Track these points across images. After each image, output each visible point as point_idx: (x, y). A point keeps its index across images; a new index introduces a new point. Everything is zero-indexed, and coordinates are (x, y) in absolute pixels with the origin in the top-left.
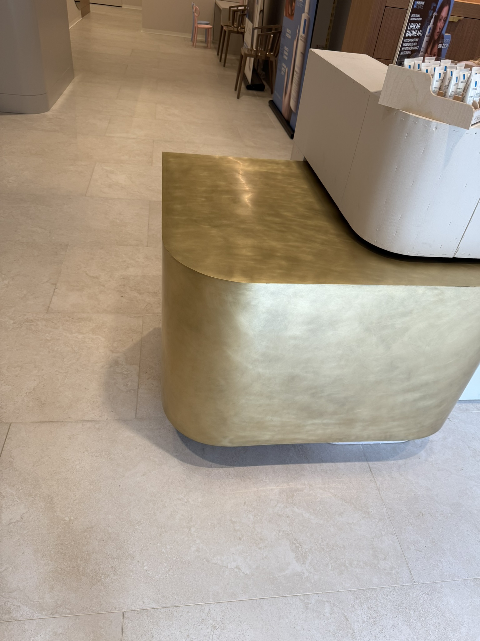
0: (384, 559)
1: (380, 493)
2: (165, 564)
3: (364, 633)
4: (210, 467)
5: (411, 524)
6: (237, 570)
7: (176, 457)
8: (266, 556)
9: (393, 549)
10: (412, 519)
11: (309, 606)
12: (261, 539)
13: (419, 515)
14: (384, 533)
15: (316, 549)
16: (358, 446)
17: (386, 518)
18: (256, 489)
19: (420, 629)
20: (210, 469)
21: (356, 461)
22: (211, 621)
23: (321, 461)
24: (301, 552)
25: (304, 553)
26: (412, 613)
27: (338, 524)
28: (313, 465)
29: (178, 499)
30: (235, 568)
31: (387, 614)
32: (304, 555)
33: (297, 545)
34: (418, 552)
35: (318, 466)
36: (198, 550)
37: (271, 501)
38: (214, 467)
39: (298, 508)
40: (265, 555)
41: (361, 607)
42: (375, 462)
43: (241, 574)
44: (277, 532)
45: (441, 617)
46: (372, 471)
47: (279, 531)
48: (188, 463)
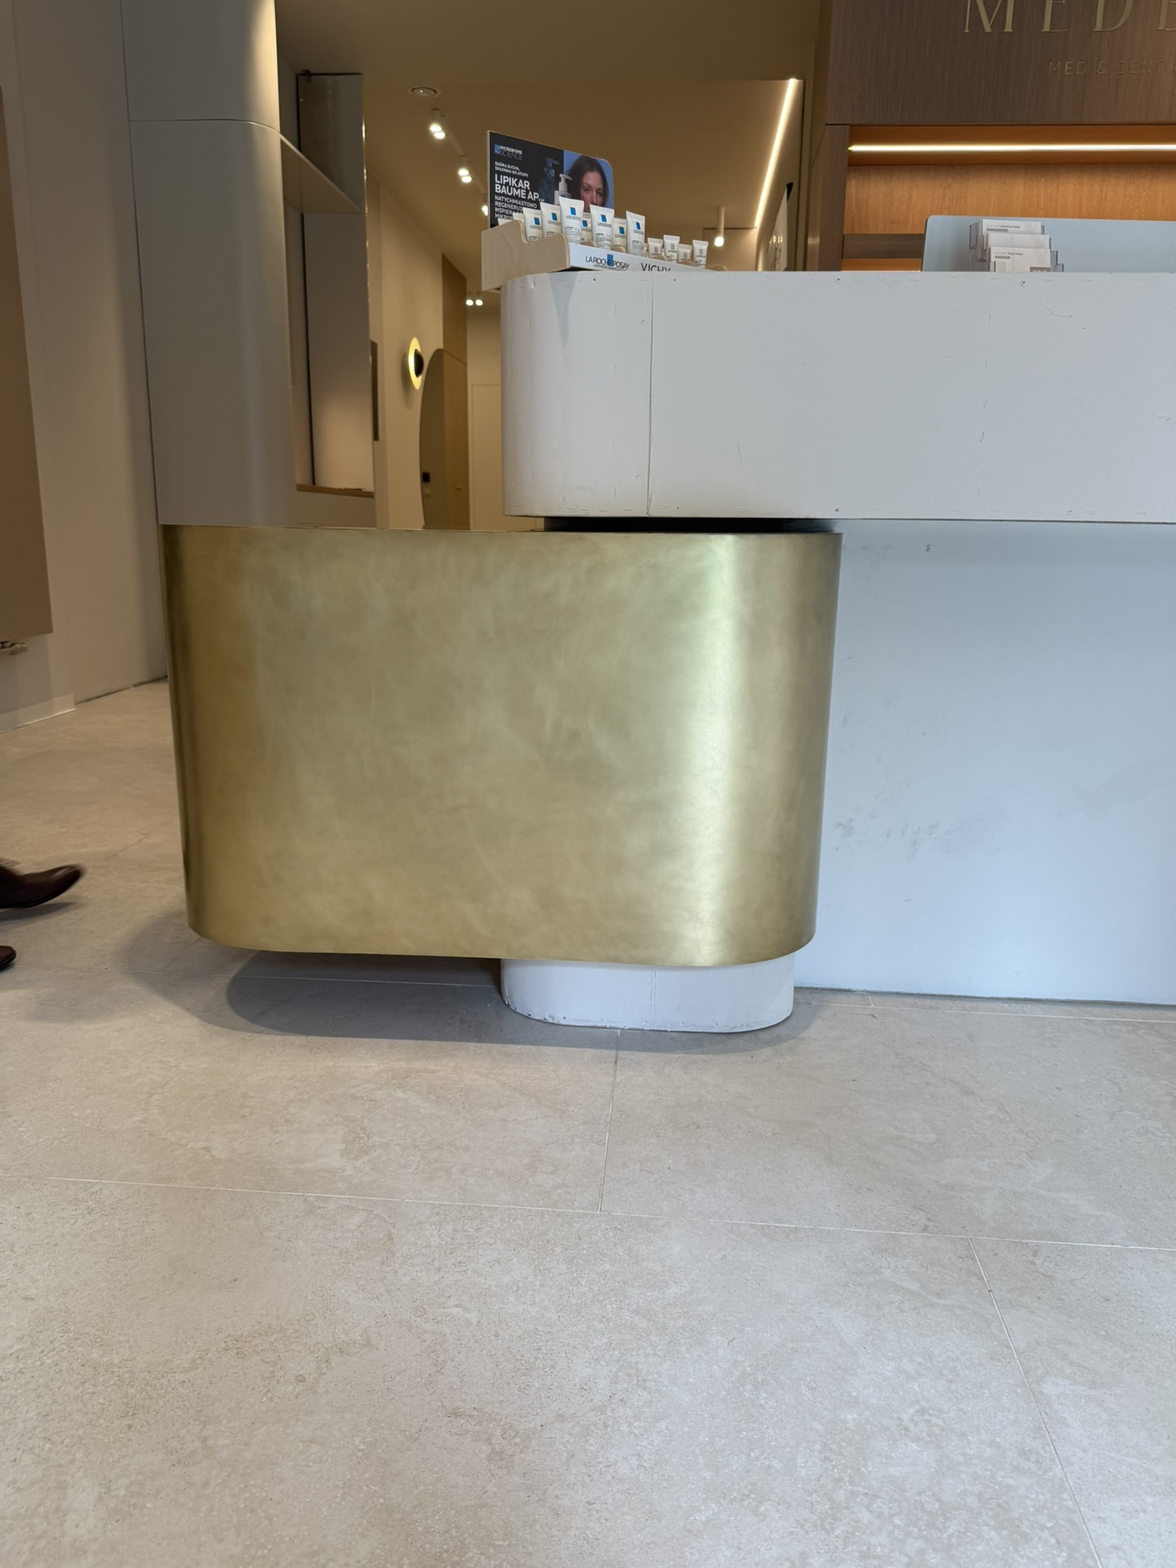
0: (550, 1173)
1: (613, 1091)
2: (64, 1129)
3: (416, 1261)
4: (261, 1032)
5: (658, 1137)
6: (201, 1152)
7: (201, 1018)
8: (280, 1141)
9: (584, 1162)
10: (666, 1130)
11: (318, 1211)
12: (287, 1121)
13: (689, 1127)
14: (577, 1140)
15: (399, 1145)
16: (615, 1030)
17: (602, 1122)
18: (331, 1064)
19: (561, 1274)
20: (255, 1035)
21: (590, 1047)
22: (90, 1203)
23: (512, 1042)
24: (363, 1145)
25: (368, 1147)
26: (558, 1250)
27: (478, 1119)
28: (485, 1046)
29: (160, 1062)
30: (201, 1149)
31: (495, 1243)
32: (365, 1148)
33: (362, 1135)
34: (645, 1172)
35: (496, 1048)
36: (143, 1121)
37: (352, 1079)
38: (269, 1034)
39: (404, 1092)
40: (278, 1140)
41: (438, 1227)
42: (636, 1053)
43: (207, 1157)
44: (332, 1116)
45: (628, 1264)
46: (618, 1062)
47: (337, 1116)
48: (217, 1025)
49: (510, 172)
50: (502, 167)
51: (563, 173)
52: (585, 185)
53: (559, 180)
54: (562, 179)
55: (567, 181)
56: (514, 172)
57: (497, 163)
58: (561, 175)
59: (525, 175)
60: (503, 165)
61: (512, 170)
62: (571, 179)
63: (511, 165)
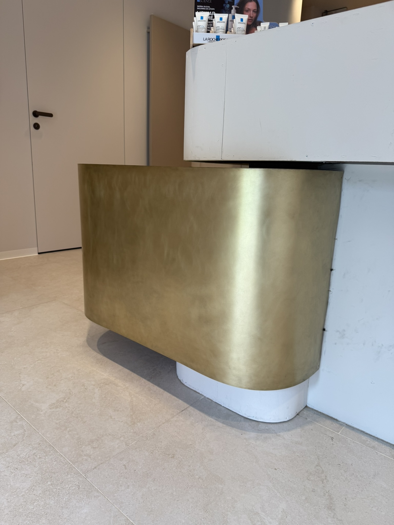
1: (164, 423)
6: (21, 385)
9: (110, 450)
10: (159, 451)
11: (14, 423)
12: (55, 385)
13: (169, 455)
14: (122, 439)
15: (69, 410)
16: (201, 396)
18: (95, 369)
19: (35, 495)
20: (91, 350)
21: (182, 400)
23: (158, 385)
26: (49, 483)
27: (104, 412)
28: (148, 383)
29: (57, 350)
31: (36, 467)
32: (59, 406)
33: (65, 400)
34: (124, 467)
35: (150, 385)
36: (25, 368)
37: (93, 378)
38: (95, 351)
39: (99, 390)
40: (43, 391)
41: (32, 449)
42: (195, 410)
43: (20, 388)
45: (59, 506)
46: (183, 411)
47: (69, 390)
48: (87, 343)
49: (205, 9)
50: (200, 8)
51: (234, 5)
52: (247, 9)
53: (232, 8)
54: (234, 8)
55: (236, 8)
56: (207, 9)
57: (198, 6)
58: (233, 6)
59: (214, 9)
60: (201, 6)
61: (206, 8)
62: (238, 7)
63: (205, 6)
